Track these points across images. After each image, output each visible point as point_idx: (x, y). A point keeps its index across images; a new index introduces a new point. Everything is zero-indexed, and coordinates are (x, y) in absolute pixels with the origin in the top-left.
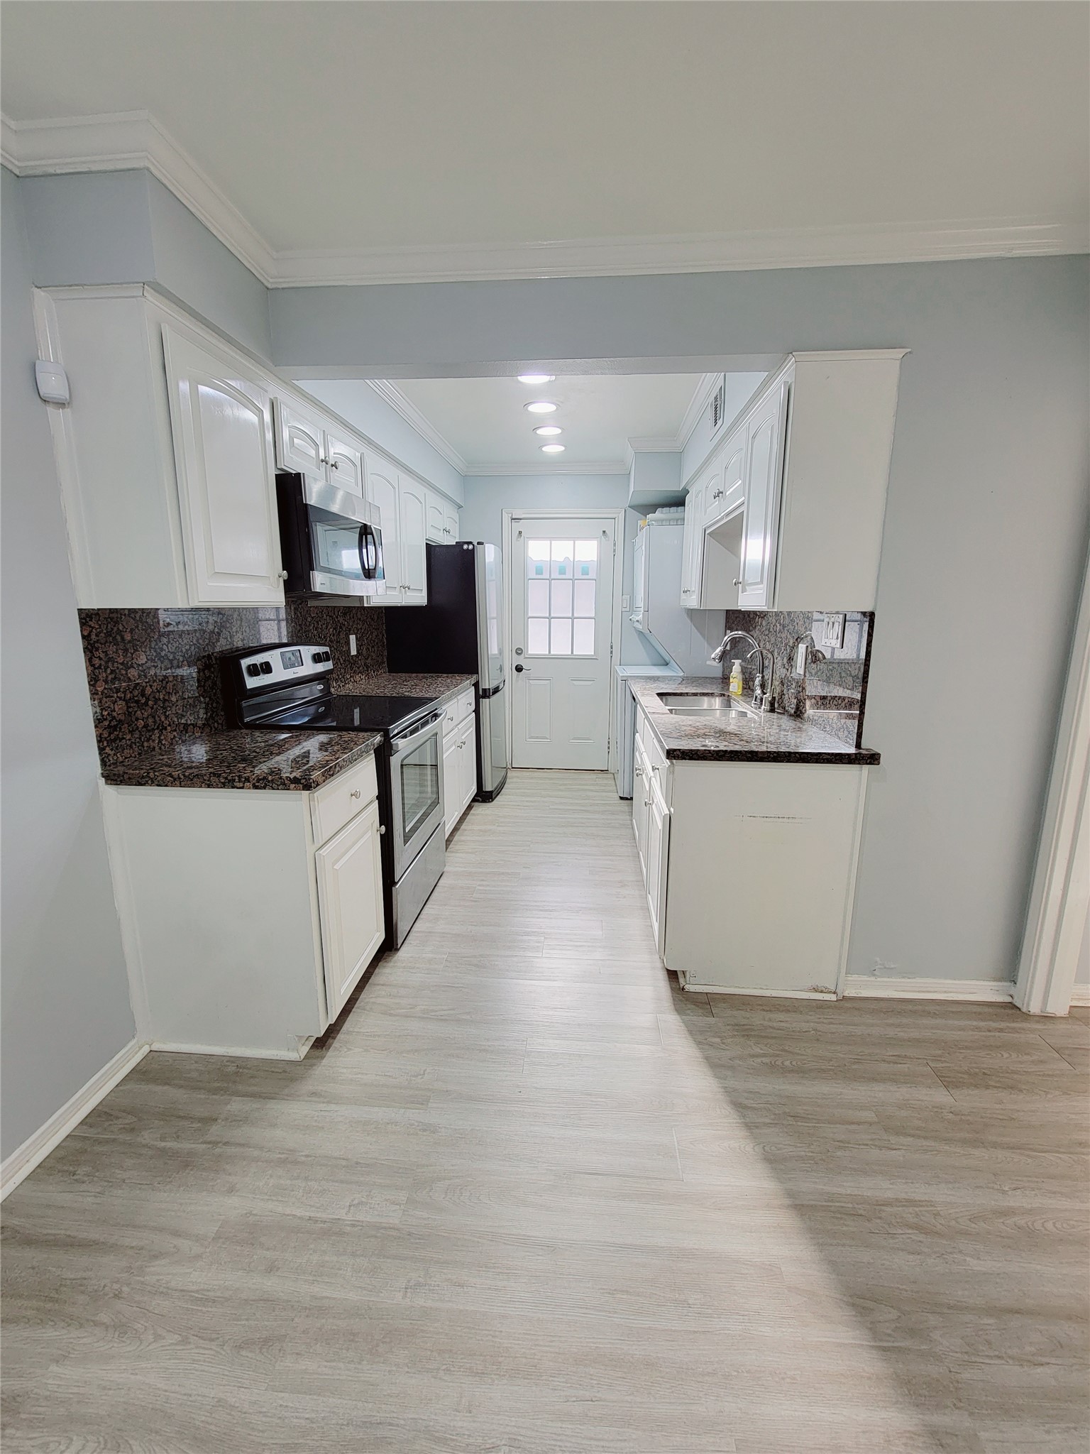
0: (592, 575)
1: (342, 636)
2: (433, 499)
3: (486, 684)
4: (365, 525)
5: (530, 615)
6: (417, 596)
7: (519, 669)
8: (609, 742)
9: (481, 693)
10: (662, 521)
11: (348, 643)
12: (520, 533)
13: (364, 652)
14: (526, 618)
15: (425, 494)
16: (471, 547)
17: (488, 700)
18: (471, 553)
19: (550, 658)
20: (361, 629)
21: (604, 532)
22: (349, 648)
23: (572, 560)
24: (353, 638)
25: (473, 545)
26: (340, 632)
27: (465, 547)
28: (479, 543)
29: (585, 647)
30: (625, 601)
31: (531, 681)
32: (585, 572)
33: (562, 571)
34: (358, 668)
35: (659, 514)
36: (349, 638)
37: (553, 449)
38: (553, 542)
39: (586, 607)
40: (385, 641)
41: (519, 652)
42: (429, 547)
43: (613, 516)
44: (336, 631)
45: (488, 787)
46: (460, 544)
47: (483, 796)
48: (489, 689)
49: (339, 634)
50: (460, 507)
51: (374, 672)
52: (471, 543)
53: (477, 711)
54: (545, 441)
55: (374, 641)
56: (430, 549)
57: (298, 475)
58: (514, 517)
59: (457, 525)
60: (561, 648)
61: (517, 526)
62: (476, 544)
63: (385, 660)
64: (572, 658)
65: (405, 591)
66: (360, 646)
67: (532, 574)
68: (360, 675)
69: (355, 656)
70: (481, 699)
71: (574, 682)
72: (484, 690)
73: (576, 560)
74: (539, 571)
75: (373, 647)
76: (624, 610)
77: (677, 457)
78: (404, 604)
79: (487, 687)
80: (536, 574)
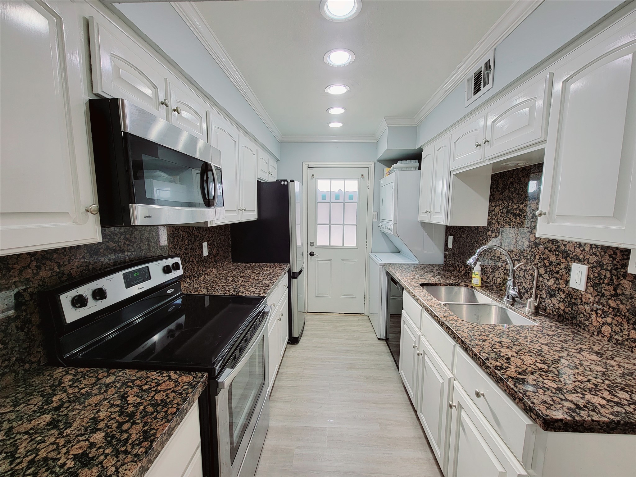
0: (355, 200)
1: (196, 244)
2: (262, 154)
3: (295, 270)
4: (206, 163)
5: (318, 223)
6: (252, 215)
7: (312, 254)
8: (365, 298)
9: (291, 275)
10: (402, 168)
11: (201, 248)
12: (313, 175)
13: (214, 252)
14: (316, 225)
15: (257, 149)
16: (286, 183)
17: (296, 279)
18: (286, 187)
19: (330, 248)
20: (212, 237)
21: (362, 175)
22: (202, 252)
23: (343, 191)
24: (205, 245)
25: (288, 182)
26: (194, 242)
27: (283, 183)
28: (291, 181)
29: (351, 241)
30: (374, 215)
31: (319, 261)
32: (351, 198)
33: (337, 197)
34: (209, 264)
35: (400, 164)
36: (202, 245)
37: (335, 125)
38: (332, 181)
39: (351, 218)
40: (230, 242)
41: (312, 244)
42: (259, 184)
43: (368, 166)
44: (191, 242)
45: (296, 335)
46: (279, 182)
47: (293, 340)
48: (297, 272)
49: (193, 243)
50: (278, 160)
51: (221, 264)
52: (286, 180)
53: (289, 288)
54: (332, 118)
55: (222, 244)
56: (260, 184)
57: (115, 100)
58: (309, 166)
59: (276, 171)
60: (336, 242)
61: (311, 172)
62: (289, 181)
63: (230, 254)
64: (343, 248)
65: (243, 212)
66: (211, 249)
67: (319, 199)
68: (210, 268)
69: (207, 256)
70: (292, 279)
71: (344, 262)
72: (294, 273)
73: (345, 191)
74: (324, 197)
75: (221, 247)
76: (374, 220)
77: (415, 129)
78: (241, 221)
79: (295, 271)
80: (322, 199)
